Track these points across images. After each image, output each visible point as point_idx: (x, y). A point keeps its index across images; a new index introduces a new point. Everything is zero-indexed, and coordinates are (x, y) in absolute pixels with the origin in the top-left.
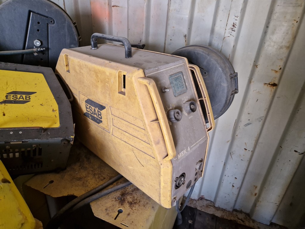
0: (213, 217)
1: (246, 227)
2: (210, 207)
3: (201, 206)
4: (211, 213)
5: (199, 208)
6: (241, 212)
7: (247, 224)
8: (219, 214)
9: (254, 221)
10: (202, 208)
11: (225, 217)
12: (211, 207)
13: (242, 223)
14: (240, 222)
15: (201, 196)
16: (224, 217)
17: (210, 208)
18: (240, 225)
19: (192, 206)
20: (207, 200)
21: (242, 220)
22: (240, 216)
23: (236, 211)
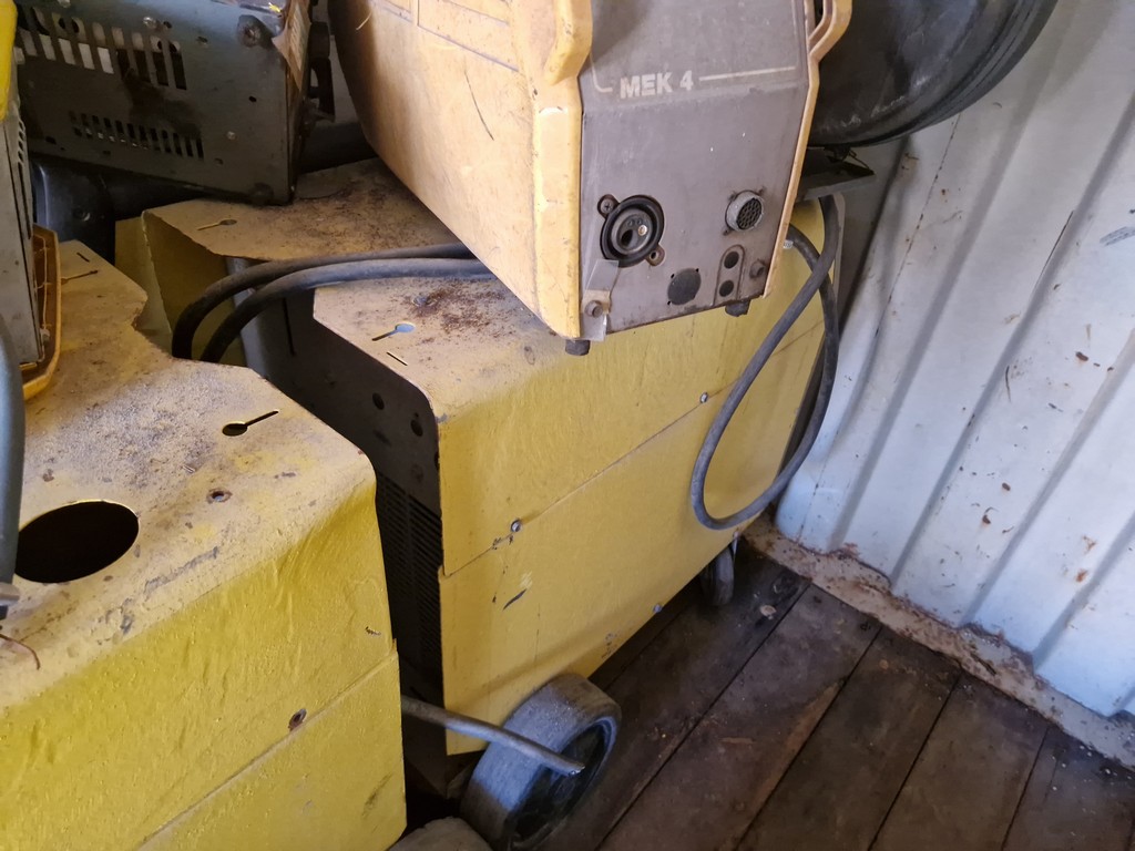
0: (869, 625)
1: (997, 691)
2: (867, 588)
3: (830, 576)
4: (866, 609)
5: (819, 581)
6: (998, 640)
7: (1007, 684)
8: (895, 621)
9: (1041, 684)
10: (831, 585)
11: (920, 637)
12: (873, 590)
13: (985, 675)
14: (977, 669)
15: (843, 546)
16: (915, 637)
17: (868, 591)
18: (974, 679)
19: (796, 568)
20: (863, 564)
21: (988, 666)
22: (987, 651)
23: (978, 631)
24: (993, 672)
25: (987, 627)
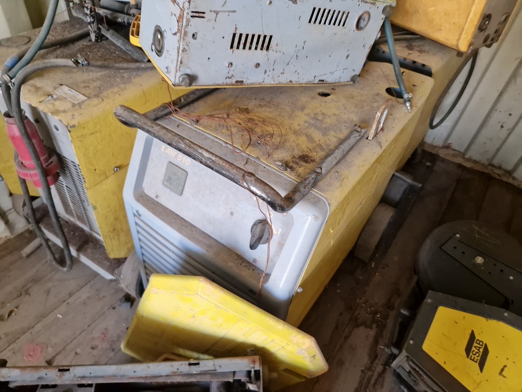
0: (460, 166)
1: (502, 181)
2: (456, 156)
3: (444, 154)
4: (459, 162)
5: (441, 155)
6: (500, 168)
7: (505, 179)
8: (468, 165)
9: (514, 179)
10: (445, 156)
11: (476, 169)
12: (459, 157)
13: (498, 177)
14: (495, 176)
15: (447, 145)
18: (495, 179)
19: (433, 152)
20: (454, 150)
21: (498, 175)
22: (497, 171)
23: (493, 166)
24: (500, 176)
25: (496, 165)
